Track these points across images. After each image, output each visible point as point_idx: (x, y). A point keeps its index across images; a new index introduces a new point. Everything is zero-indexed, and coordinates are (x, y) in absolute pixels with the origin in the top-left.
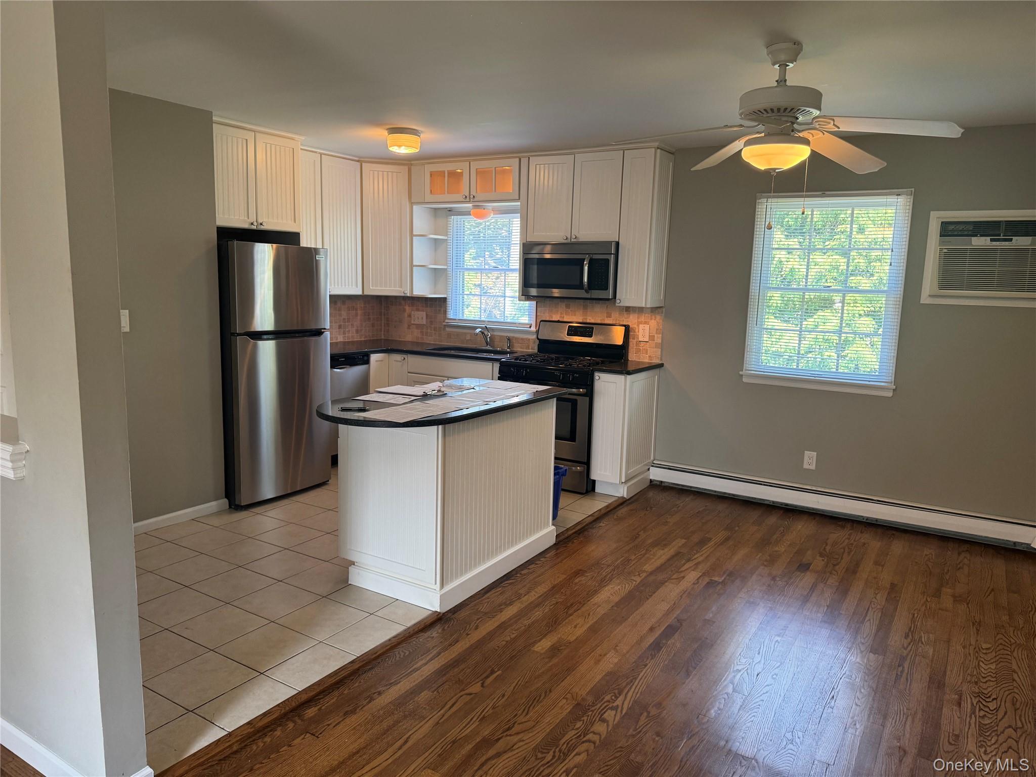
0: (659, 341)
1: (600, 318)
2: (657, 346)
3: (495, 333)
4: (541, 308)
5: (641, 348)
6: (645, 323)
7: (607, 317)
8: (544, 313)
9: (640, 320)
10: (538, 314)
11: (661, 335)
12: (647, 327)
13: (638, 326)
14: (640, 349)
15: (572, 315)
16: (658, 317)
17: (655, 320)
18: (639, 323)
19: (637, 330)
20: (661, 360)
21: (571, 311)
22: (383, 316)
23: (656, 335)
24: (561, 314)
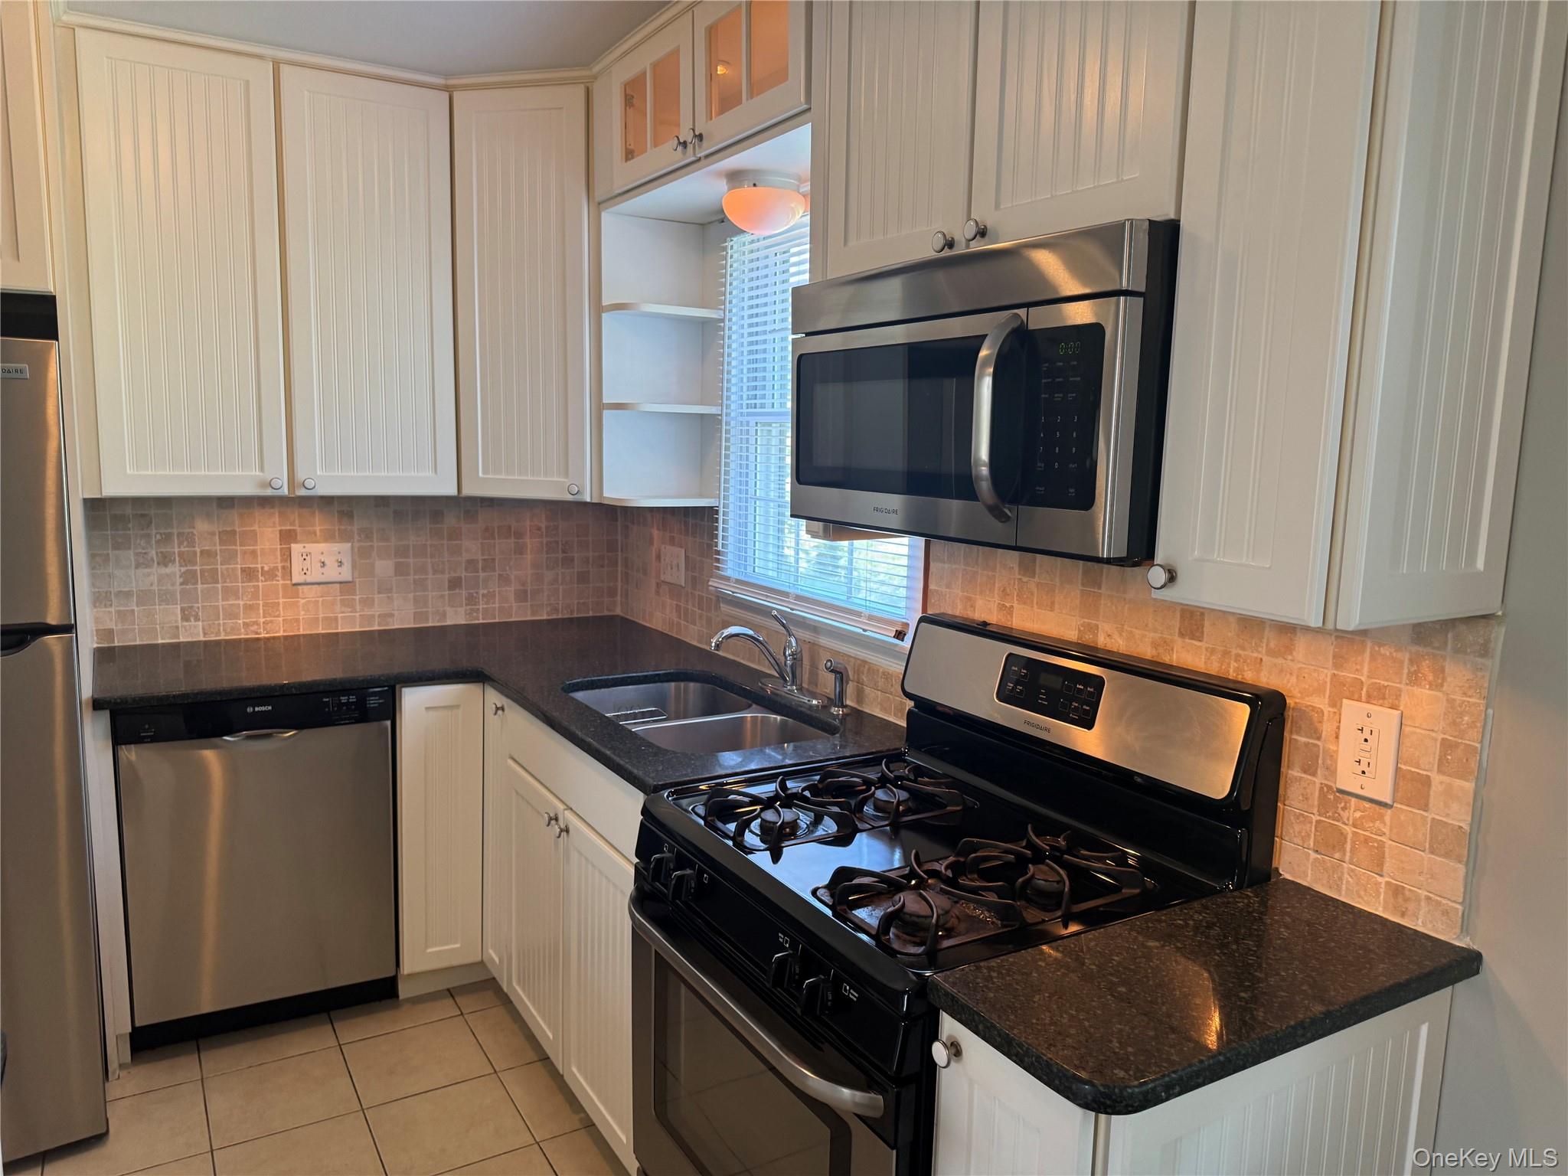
0: (1460, 817)
1: (1151, 635)
2: (1440, 840)
3: (824, 641)
4: (940, 565)
5: (1348, 830)
6: (1377, 695)
7: (1181, 635)
8: (948, 586)
9: (1347, 675)
10: (932, 587)
11: (1469, 786)
12: (1385, 720)
13: (1335, 703)
14: (1343, 835)
15: (1040, 605)
16: (1457, 675)
17: (1436, 686)
18: (1343, 691)
19: (1327, 729)
20: (1465, 928)
21: (1038, 585)
22: (620, 553)
23: (1437, 778)
24: (1005, 594)
